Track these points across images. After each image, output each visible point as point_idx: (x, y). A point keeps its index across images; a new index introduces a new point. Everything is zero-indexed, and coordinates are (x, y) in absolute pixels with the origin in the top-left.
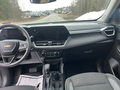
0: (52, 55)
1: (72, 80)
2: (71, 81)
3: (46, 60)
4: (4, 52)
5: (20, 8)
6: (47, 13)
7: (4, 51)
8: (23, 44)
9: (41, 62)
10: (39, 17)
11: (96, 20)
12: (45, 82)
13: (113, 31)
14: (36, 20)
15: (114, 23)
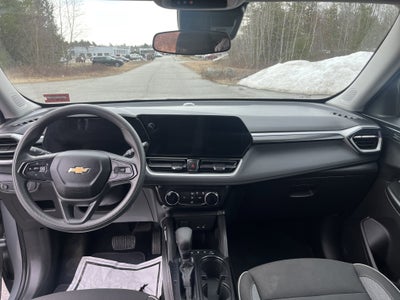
0: (197, 201)
1: (256, 277)
2: (253, 280)
3: (175, 216)
4: (67, 188)
5: (59, 32)
6: (145, 52)
7: (69, 185)
8: (124, 165)
9: (156, 220)
10: (121, 64)
11: (323, 101)
12: (178, 280)
13: (376, 140)
14: (109, 75)
15: (380, 116)
